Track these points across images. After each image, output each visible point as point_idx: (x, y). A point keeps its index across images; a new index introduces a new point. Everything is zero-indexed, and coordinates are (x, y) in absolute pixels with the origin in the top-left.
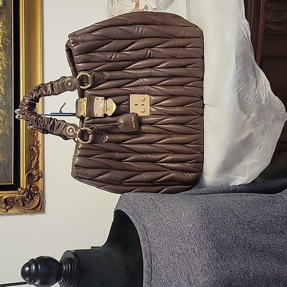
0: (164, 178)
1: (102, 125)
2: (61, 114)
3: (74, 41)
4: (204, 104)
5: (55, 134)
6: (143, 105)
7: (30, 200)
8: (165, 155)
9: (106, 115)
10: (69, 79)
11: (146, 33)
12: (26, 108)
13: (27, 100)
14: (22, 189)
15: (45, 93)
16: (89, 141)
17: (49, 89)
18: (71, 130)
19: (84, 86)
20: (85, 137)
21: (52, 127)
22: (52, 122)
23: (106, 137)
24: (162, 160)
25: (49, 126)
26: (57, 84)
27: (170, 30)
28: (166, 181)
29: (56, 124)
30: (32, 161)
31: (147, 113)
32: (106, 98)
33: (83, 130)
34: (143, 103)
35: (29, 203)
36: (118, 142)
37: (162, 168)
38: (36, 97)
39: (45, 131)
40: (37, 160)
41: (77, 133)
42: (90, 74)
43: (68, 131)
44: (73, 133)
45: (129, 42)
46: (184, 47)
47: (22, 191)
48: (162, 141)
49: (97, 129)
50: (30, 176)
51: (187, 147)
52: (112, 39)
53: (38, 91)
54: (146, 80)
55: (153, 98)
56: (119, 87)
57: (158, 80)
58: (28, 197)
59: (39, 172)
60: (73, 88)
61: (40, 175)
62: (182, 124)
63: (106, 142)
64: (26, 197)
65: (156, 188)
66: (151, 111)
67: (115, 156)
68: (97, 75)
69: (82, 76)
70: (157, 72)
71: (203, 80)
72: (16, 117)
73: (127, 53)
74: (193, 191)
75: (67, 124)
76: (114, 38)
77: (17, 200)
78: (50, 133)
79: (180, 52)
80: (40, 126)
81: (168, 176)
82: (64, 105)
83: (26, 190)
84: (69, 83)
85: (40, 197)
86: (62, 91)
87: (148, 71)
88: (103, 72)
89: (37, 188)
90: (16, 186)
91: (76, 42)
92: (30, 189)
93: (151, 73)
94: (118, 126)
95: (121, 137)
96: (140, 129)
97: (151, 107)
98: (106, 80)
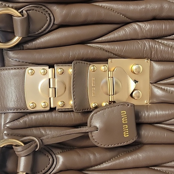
31: (145, 100)
42: (17, 9)
55: (157, 67)
63: (60, 171)
66: (152, 95)
87: (154, 6)
93: (162, 10)
94: (90, 135)
95: (92, 157)
96: (139, 135)
97: (153, 87)
98: (55, 27)
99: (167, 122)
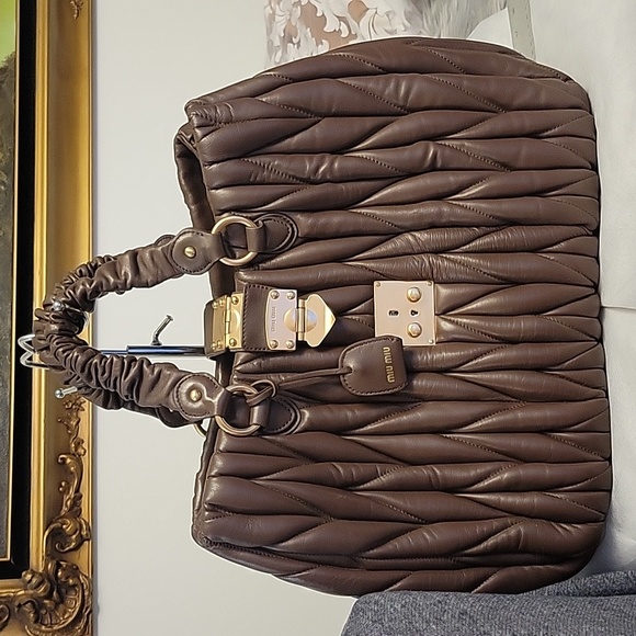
0: (491, 541)
1: (289, 376)
2: (157, 348)
3: (203, 121)
4: (602, 308)
5: (141, 410)
6: (414, 313)
7: (57, 605)
8: (488, 467)
9: (302, 346)
10: (190, 235)
11: (419, 95)
12: (55, 327)
13: (56, 304)
14: (34, 573)
15: (112, 280)
16: (253, 428)
17: (127, 269)
18: (194, 394)
19: (234, 258)
20: (240, 415)
21: (136, 385)
22: (133, 371)
23: (302, 415)
24: (481, 485)
25: (125, 383)
26: (152, 254)
27: (491, 86)
28: (496, 550)
29: (149, 376)
30: (62, 493)
31: (429, 339)
32: (303, 292)
33: (231, 393)
34: (415, 307)
35: (51, 612)
36: (342, 430)
37: (483, 510)
38: (84, 294)
39: (112, 401)
40: (77, 491)
41: (215, 401)
42: (252, 219)
43: (184, 398)
44: (200, 403)
45: (370, 122)
46: (535, 135)
47: (34, 581)
48: (479, 424)
49: (278, 388)
50: (56, 537)
51: (560, 440)
52: (318, 114)
53: (91, 276)
54: (423, 236)
55: (444, 291)
56: (340, 259)
57: (461, 234)
58: (49, 596)
59: (81, 526)
60: (199, 262)
61: (84, 533)
62: (539, 369)
63: (305, 430)
64: (46, 598)
65: (466, 575)
66: (439, 331)
67: (333, 471)
68: (274, 224)
69: (229, 226)
70: (459, 211)
71: (596, 233)
72: (23, 361)
73: (363, 156)
74: (582, 580)
75: (183, 376)
76: (324, 110)
77: (19, 606)
78: (124, 405)
79: (525, 149)
80: (98, 384)
81: (501, 536)
82: (165, 325)
83: (44, 577)
84: (188, 250)
85: (83, 596)
86: (167, 274)
87: (429, 210)
88: (291, 215)
89: (75, 571)
90: (17, 564)
91: (208, 124)
92: (57, 572)
93: (440, 214)
94: (342, 379)
95: (349, 414)
96: (409, 386)
97: (440, 320)
98: (300, 240)
99: (461, 368)
